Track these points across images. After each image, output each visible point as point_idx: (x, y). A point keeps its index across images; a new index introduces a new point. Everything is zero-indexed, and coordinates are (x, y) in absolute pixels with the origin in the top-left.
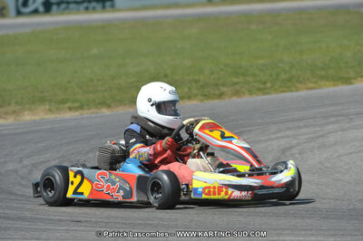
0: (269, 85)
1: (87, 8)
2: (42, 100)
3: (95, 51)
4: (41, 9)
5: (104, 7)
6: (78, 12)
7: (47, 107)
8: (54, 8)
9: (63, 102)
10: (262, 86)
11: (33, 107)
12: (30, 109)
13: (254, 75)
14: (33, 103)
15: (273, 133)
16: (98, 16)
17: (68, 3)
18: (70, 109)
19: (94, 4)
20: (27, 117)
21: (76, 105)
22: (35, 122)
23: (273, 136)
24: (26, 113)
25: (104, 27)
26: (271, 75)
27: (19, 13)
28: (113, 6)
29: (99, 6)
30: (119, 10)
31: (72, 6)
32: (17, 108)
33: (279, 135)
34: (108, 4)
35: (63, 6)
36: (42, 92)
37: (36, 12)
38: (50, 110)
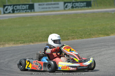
0: (83, 36)
1: (26, 12)
2: (12, 40)
3: (29, 25)
4: (11, 12)
5: (31, 11)
6: (23, 13)
7: (13, 43)
8: (16, 11)
9: (18, 41)
10: (81, 36)
11: (9, 42)
12: (8, 43)
13: (79, 33)
14: (9, 41)
15: (85, 51)
16: (29, 14)
17: (20, 10)
18: (21, 43)
19: (28, 10)
20: (7, 46)
21: (22, 42)
22: (9, 47)
23: (85, 52)
24: (7, 44)
25: (31, 17)
26: (84, 33)
27: (4, 13)
28: (34, 11)
29: (29, 11)
30: (36, 12)
31: (21, 11)
32: (4, 43)
33: (86, 52)
34: (33, 10)
35: (18, 11)
36: (12, 38)
37: (10, 13)
38: (14, 43)
